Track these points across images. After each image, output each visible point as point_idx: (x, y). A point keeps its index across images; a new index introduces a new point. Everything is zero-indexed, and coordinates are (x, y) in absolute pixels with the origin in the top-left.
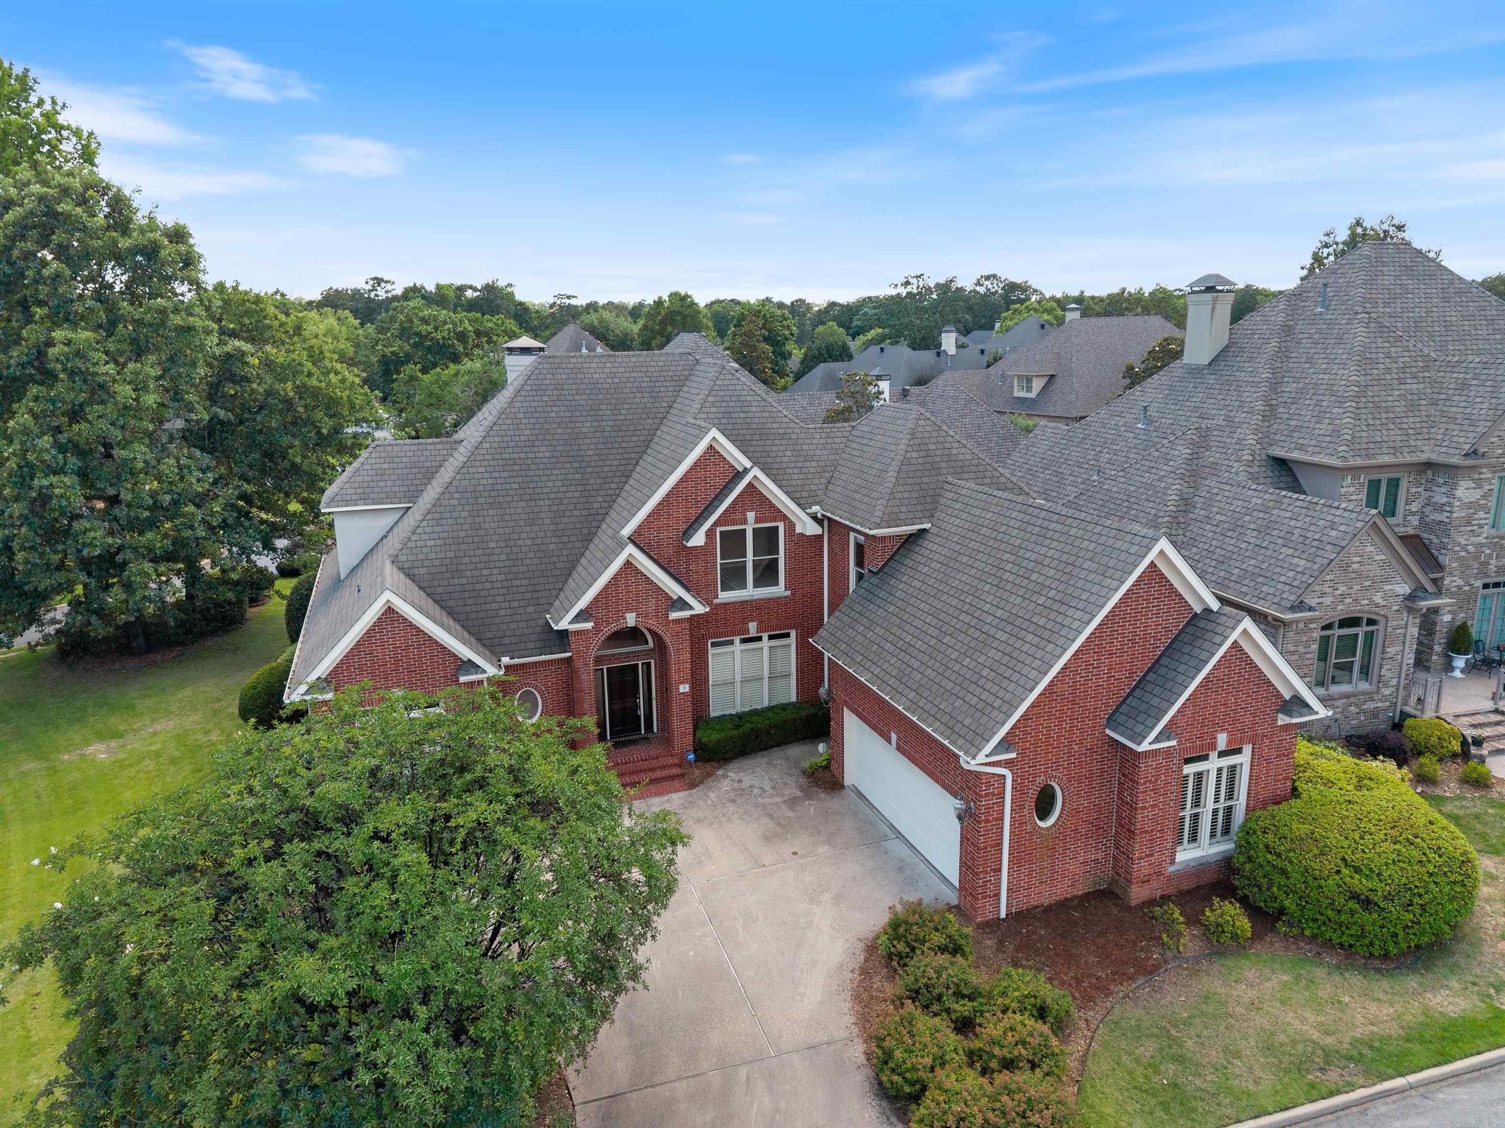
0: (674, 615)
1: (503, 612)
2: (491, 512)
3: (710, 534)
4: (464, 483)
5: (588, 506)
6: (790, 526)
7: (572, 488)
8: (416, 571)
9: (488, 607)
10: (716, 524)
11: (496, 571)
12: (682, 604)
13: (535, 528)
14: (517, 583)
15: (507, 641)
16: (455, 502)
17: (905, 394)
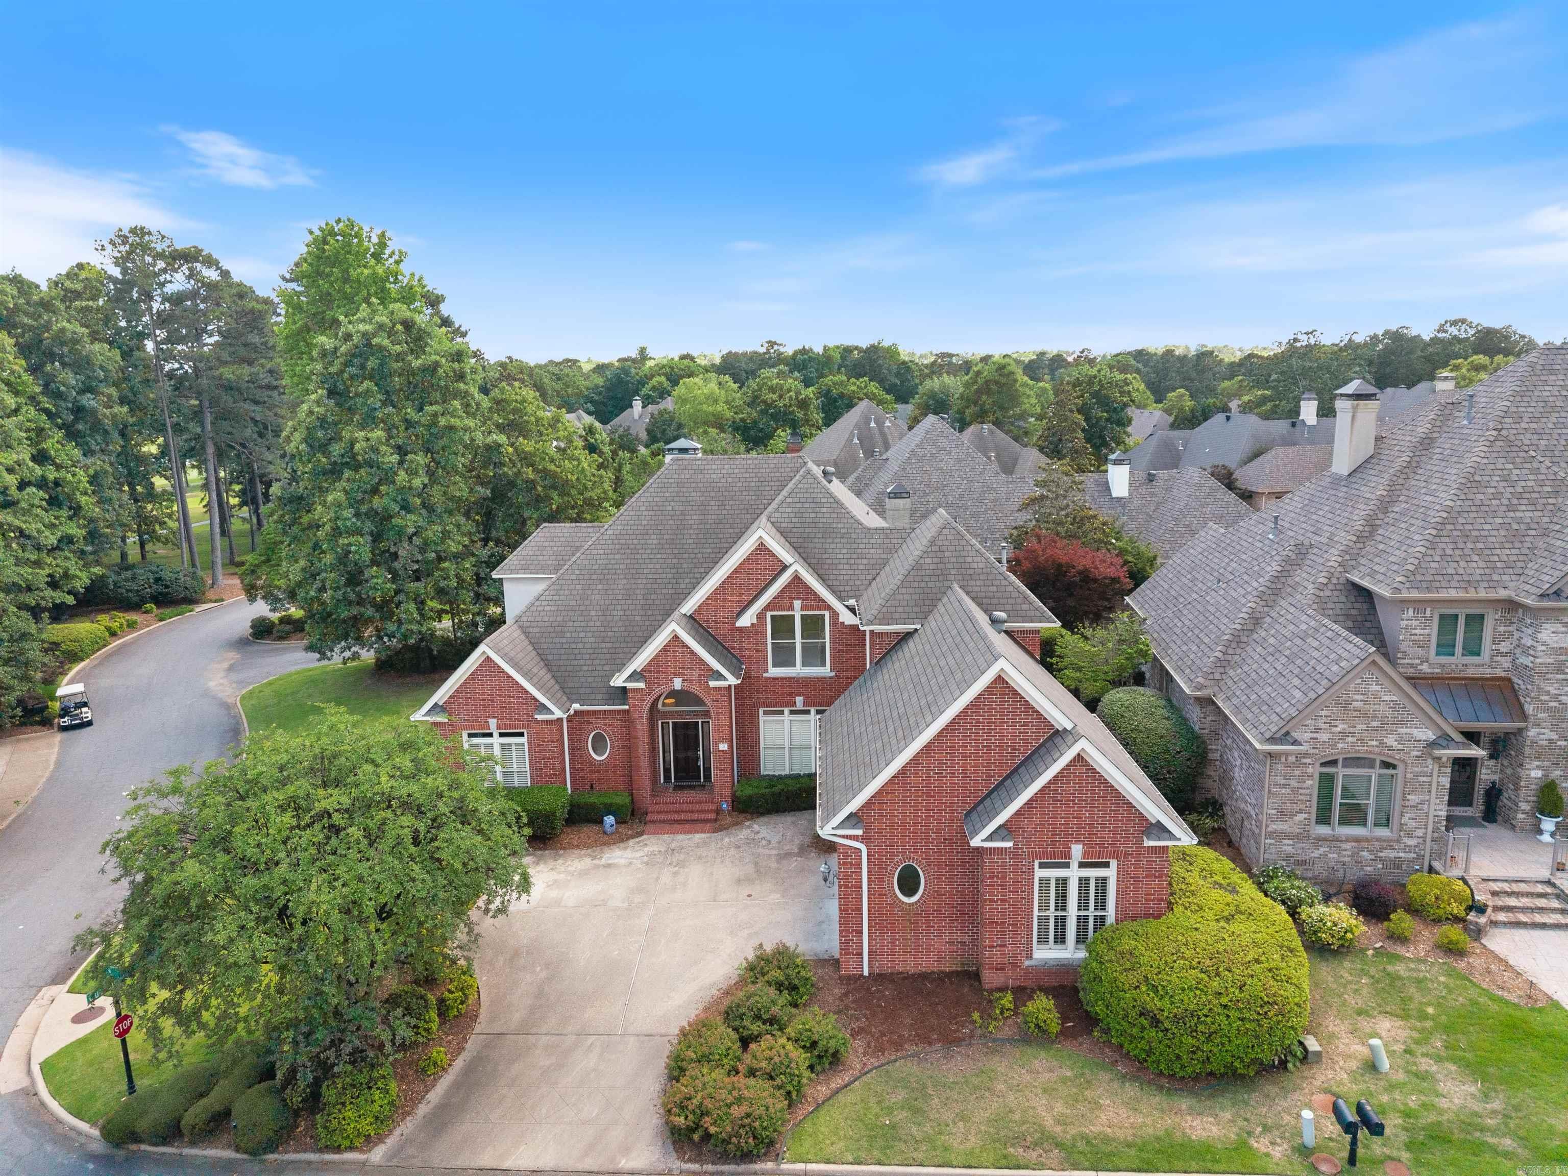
0: (713, 684)
1: (585, 668)
2: (599, 587)
3: (761, 616)
4: (586, 562)
5: (675, 586)
6: (835, 615)
7: (668, 570)
8: (531, 630)
9: (576, 662)
10: (767, 608)
11: (590, 634)
12: (720, 677)
13: (629, 602)
14: (603, 645)
15: (582, 691)
16: (574, 577)
17: (1151, 478)
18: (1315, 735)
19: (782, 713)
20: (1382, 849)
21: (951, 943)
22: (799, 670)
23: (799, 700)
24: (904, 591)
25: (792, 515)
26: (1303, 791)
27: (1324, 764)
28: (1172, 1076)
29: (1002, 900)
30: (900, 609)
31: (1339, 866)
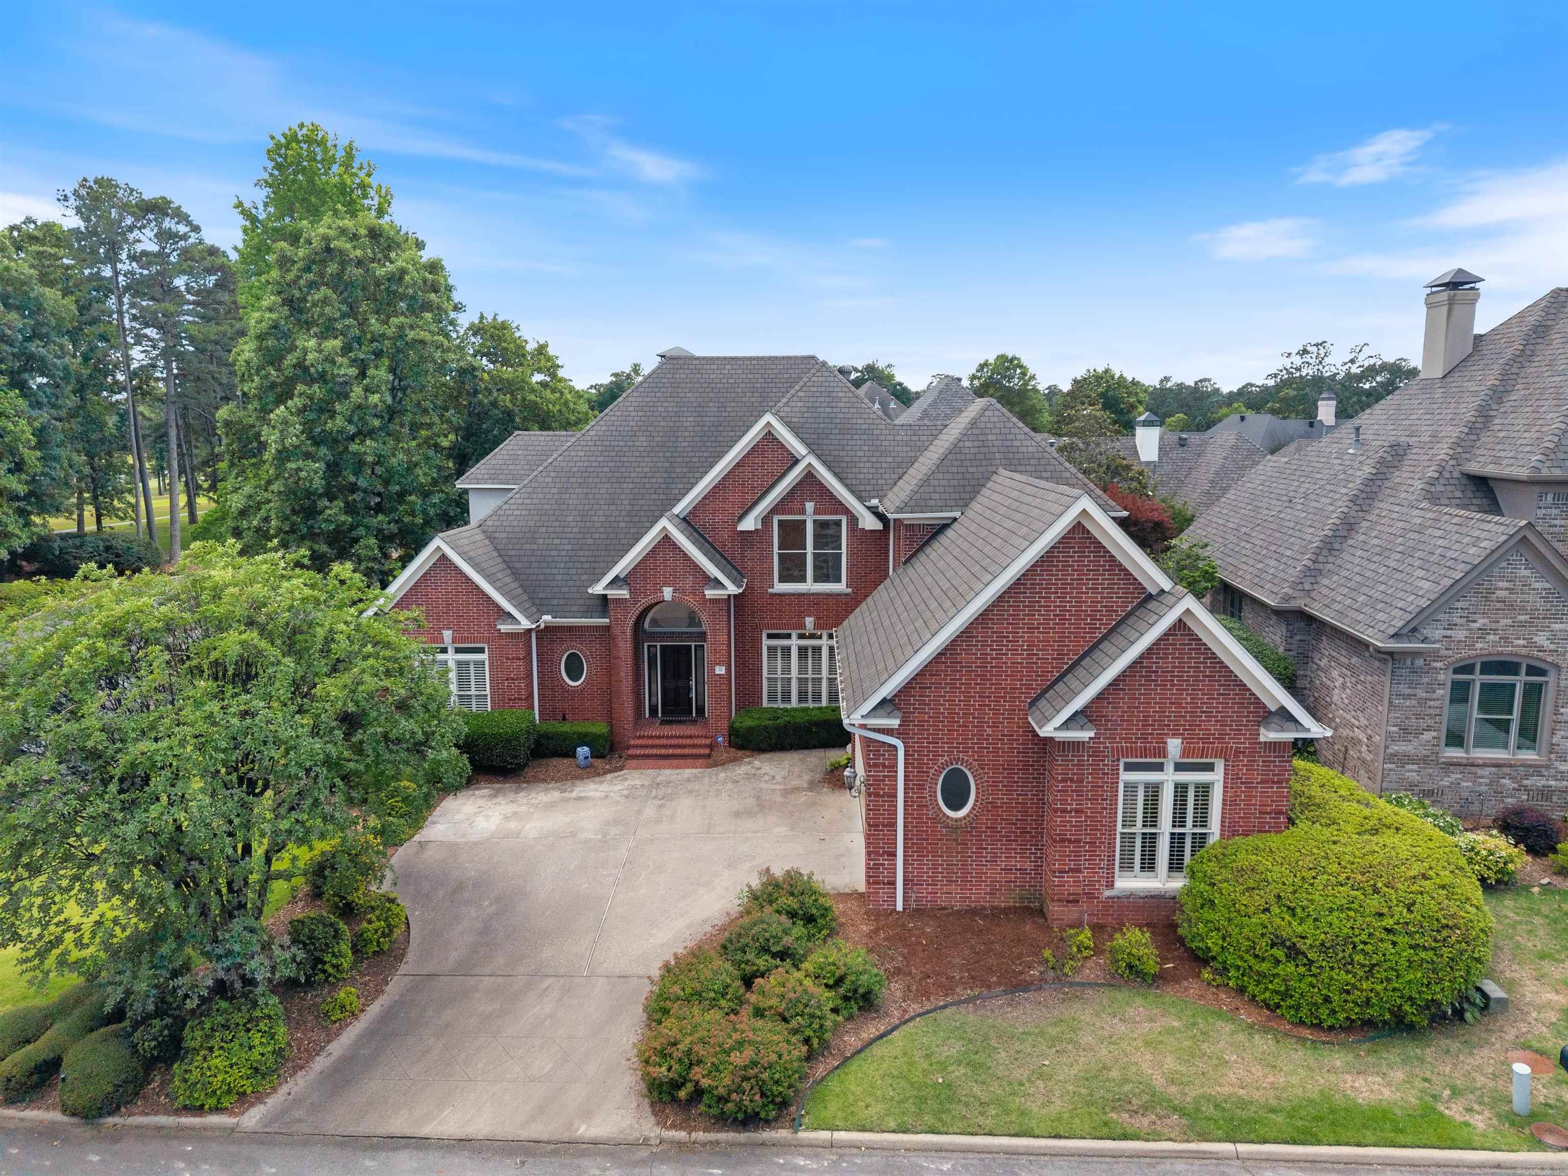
0: (710, 593)
1: (559, 577)
2: (577, 491)
3: (766, 520)
4: (565, 464)
5: (666, 491)
6: (853, 520)
7: (658, 475)
8: (497, 535)
9: (548, 571)
10: (774, 511)
11: (566, 541)
12: (718, 584)
13: (613, 507)
14: (581, 553)
15: (555, 602)
16: (549, 480)
17: (1182, 443)
18: (1449, 633)
19: (788, 636)
20: (1527, 776)
21: (1007, 870)
22: (810, 586)
23: (809, 621)
24: (941, 476)
25: (805, 409)
26: (1432, 703)
27: (1456, 671)
28: (1318, 1026)
29: (1077, 811)
30: (936, 496)
31: (1474, 797)
